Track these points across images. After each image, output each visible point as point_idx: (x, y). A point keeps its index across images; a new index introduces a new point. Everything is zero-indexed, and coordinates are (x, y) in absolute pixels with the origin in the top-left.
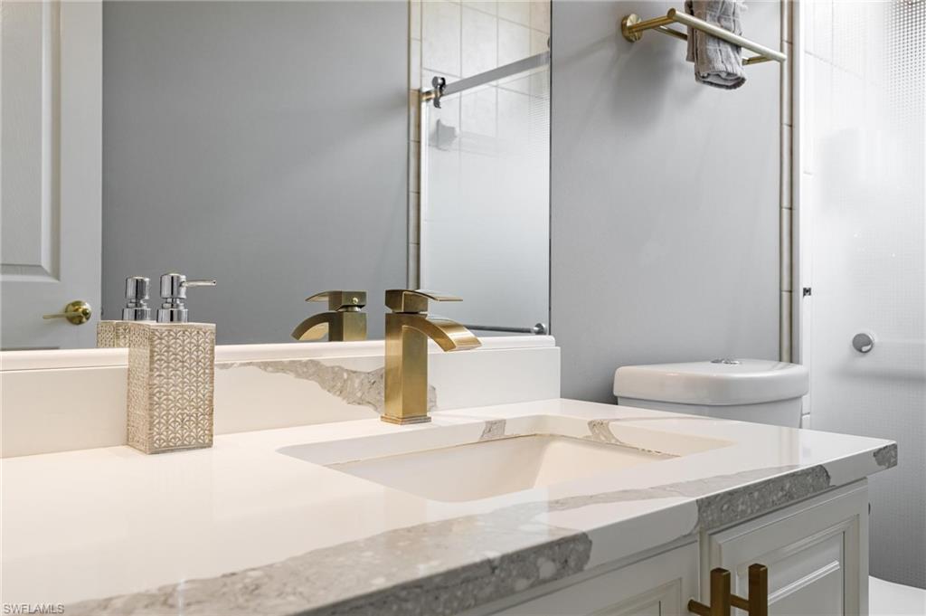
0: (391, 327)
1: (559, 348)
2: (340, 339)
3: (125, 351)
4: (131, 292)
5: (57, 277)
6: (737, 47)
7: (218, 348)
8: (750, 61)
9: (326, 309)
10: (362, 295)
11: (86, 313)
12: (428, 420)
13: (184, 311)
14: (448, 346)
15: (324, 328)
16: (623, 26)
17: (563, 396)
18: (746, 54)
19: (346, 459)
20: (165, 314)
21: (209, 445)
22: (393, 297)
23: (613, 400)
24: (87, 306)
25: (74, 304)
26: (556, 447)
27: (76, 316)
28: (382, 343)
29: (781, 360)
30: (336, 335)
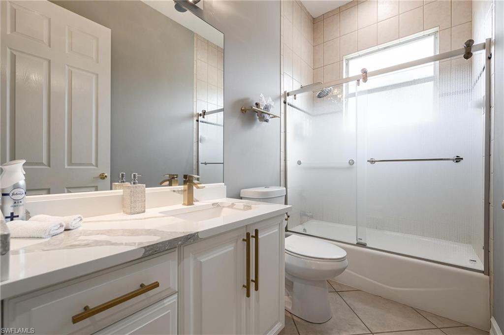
0: (185, 183)
1: (226, 186)
2: (171, 185)
3: (122, 190)
4: (120, 176)
5: (97, 166)
6: (269, 115)
7: (146, 189)
8: (273, 117)
9: (168, 178)
10: (177, 175)
11: (106, 176)
12: (193, 204)
13: (137, 182)
14: (198, 188)
15: (167, 183)
16: (242, 109)
17: (227, 197)
18: (271, 116)
19: (175, 214)
20: (133, 183)
21: (144, 212)
22: (185, 177)
23: (241, 198)
24: (106, 174)
25: (102, 174)
26: (224, 209)
27: (103, 177)
28: (183, 186)
29: (280, 186)
30: (170, 185)
